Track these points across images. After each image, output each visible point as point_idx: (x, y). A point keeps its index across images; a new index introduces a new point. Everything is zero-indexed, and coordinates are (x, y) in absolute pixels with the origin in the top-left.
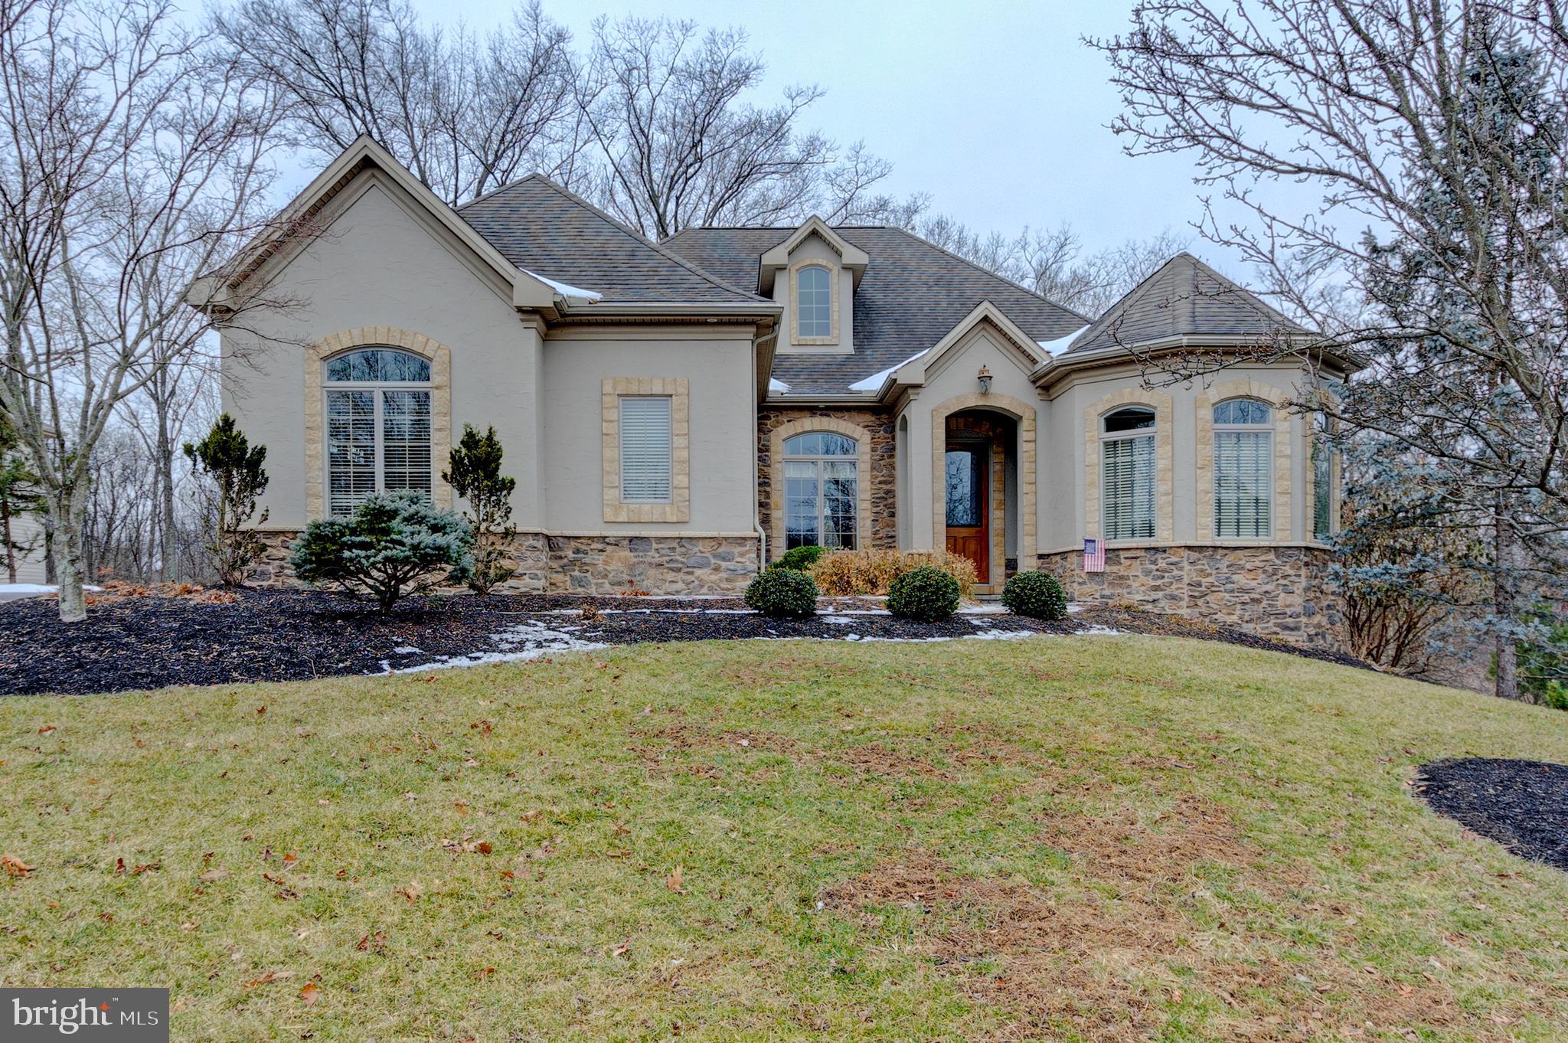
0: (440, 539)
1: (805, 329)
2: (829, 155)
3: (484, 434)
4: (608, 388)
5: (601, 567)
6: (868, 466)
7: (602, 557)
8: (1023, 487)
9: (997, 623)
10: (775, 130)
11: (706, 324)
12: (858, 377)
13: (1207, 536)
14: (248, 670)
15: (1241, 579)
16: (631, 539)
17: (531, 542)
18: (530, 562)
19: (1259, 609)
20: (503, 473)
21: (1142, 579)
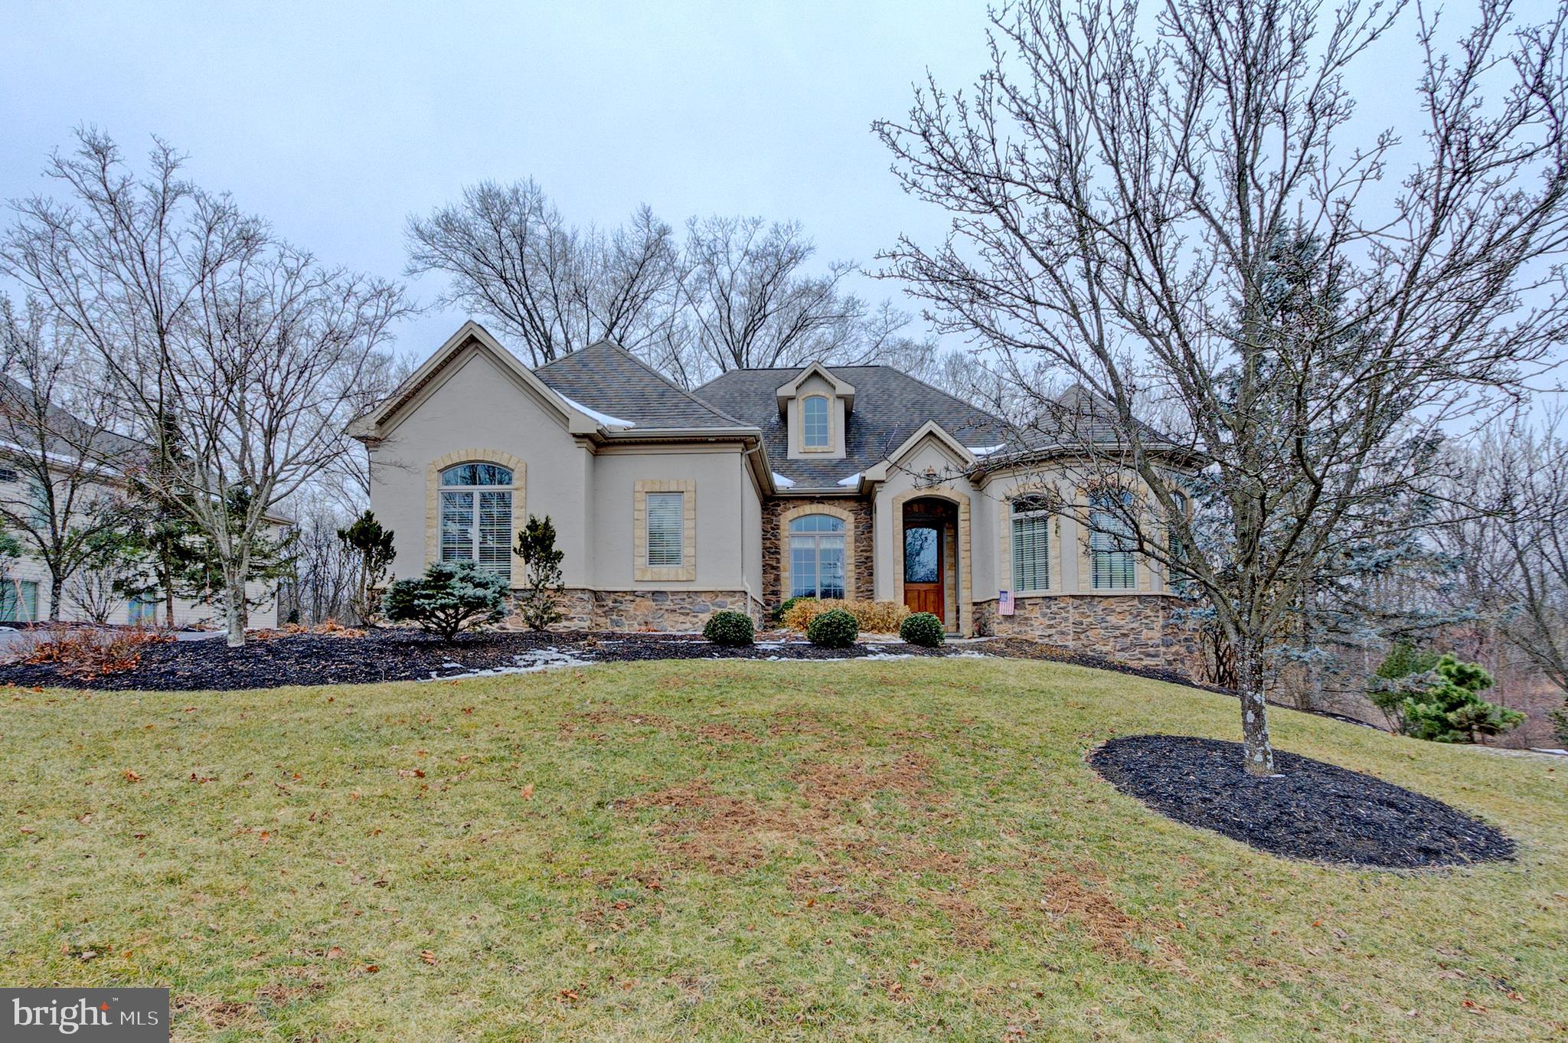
0: (480, 592)
1: (809, 441)
2: (862, 310)
3: (543, 521)
4: (638, 488)
5: (632, 612)
6: (852, 539)
7: (633, 605)
8: (962, 554)
9: (890, 649)
10: (822, 293)
11: (707, 442)
12: (846, 476)
13: (1087, 589)
14: (339, 677)
15: (1113, 619)
16: (654, 593)
17: (580, 595)
18: (579, 609)
19: (1128, 641)
20: (555, 548)
21: (1041, 619)
